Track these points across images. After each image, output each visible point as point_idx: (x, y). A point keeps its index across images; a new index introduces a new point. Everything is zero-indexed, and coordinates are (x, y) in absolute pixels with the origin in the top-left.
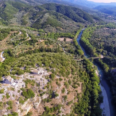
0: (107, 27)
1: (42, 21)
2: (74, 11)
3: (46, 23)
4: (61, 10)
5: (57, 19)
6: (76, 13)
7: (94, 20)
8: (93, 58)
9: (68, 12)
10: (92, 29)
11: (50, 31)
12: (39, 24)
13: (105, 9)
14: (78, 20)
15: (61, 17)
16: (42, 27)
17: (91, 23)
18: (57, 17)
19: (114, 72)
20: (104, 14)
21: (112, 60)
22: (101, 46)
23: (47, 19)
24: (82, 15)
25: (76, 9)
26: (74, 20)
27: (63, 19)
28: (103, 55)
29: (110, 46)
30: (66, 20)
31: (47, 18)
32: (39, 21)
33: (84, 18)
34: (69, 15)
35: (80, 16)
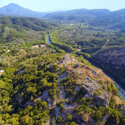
0: (66, 30)
1: (5, 35)
2: (31, 21)
3: (10, 36)
4: (17, 22)
5: (18, 31)
6: (34, 23)
7: (52, 26)
8: (74, 52)
9: (25, 23)
10: (55, 34)
11: (19, 42)
12: (3, 39)
13: (55, 16)
14: (38, 29)
15: (21, 28)
16: (8, 41)
17: (51, 29)
18: (18, 29)
19: (95, 55)
20: (56, 20)
21: (89, 49)
22: (74, 43)
23: (10, 33)
24: (40, 24)
25: (32, 19)
26: (34, 30)
27: (24, 30)
28: (79, 49)
29: (81, 41)
30: (27, 30)
31: (9, 31)
32: (2, 35)
33: (42, 26)
34: (28, 26)
35: (38, 25)
